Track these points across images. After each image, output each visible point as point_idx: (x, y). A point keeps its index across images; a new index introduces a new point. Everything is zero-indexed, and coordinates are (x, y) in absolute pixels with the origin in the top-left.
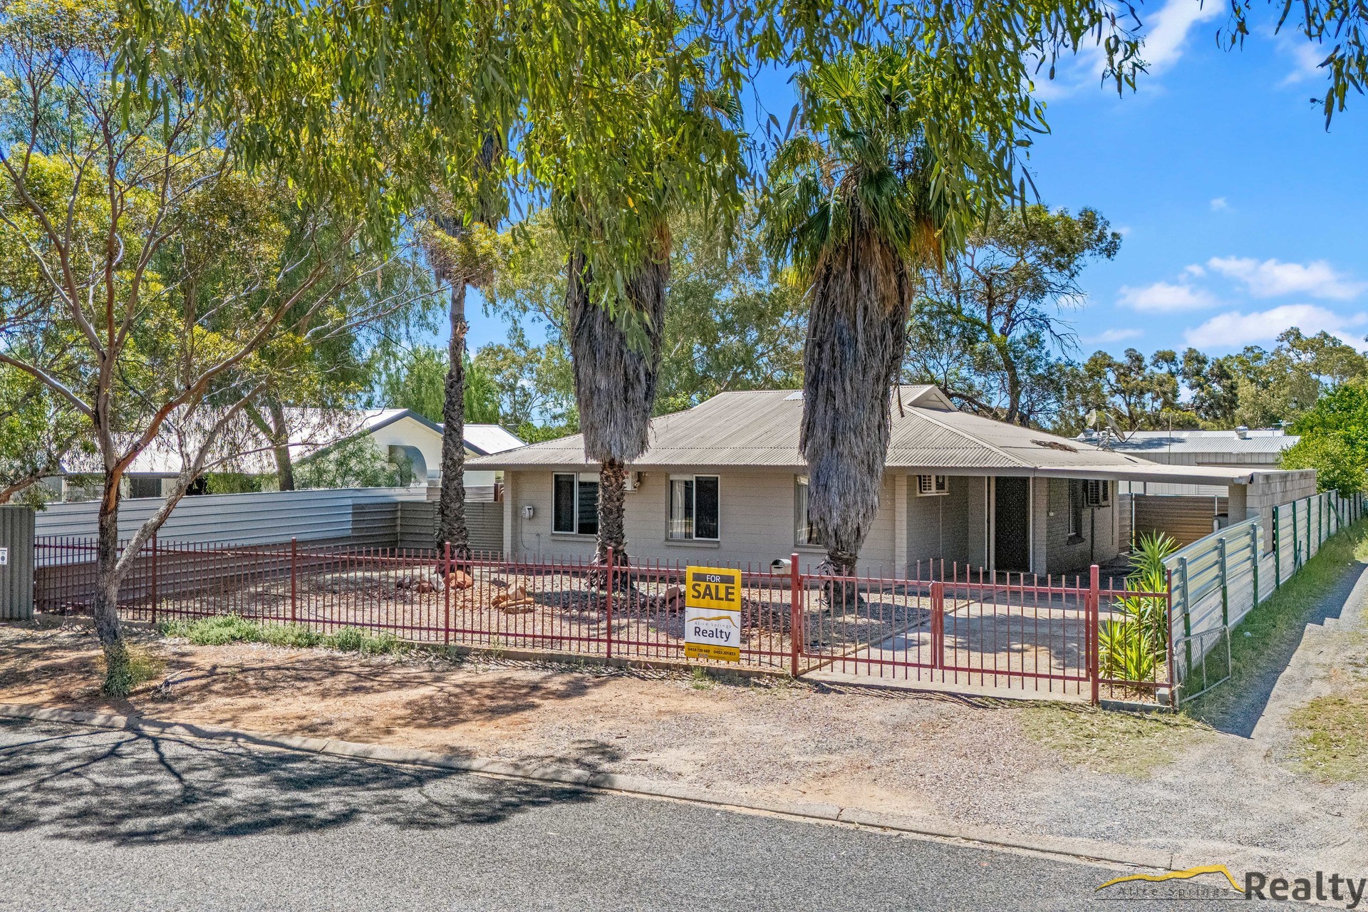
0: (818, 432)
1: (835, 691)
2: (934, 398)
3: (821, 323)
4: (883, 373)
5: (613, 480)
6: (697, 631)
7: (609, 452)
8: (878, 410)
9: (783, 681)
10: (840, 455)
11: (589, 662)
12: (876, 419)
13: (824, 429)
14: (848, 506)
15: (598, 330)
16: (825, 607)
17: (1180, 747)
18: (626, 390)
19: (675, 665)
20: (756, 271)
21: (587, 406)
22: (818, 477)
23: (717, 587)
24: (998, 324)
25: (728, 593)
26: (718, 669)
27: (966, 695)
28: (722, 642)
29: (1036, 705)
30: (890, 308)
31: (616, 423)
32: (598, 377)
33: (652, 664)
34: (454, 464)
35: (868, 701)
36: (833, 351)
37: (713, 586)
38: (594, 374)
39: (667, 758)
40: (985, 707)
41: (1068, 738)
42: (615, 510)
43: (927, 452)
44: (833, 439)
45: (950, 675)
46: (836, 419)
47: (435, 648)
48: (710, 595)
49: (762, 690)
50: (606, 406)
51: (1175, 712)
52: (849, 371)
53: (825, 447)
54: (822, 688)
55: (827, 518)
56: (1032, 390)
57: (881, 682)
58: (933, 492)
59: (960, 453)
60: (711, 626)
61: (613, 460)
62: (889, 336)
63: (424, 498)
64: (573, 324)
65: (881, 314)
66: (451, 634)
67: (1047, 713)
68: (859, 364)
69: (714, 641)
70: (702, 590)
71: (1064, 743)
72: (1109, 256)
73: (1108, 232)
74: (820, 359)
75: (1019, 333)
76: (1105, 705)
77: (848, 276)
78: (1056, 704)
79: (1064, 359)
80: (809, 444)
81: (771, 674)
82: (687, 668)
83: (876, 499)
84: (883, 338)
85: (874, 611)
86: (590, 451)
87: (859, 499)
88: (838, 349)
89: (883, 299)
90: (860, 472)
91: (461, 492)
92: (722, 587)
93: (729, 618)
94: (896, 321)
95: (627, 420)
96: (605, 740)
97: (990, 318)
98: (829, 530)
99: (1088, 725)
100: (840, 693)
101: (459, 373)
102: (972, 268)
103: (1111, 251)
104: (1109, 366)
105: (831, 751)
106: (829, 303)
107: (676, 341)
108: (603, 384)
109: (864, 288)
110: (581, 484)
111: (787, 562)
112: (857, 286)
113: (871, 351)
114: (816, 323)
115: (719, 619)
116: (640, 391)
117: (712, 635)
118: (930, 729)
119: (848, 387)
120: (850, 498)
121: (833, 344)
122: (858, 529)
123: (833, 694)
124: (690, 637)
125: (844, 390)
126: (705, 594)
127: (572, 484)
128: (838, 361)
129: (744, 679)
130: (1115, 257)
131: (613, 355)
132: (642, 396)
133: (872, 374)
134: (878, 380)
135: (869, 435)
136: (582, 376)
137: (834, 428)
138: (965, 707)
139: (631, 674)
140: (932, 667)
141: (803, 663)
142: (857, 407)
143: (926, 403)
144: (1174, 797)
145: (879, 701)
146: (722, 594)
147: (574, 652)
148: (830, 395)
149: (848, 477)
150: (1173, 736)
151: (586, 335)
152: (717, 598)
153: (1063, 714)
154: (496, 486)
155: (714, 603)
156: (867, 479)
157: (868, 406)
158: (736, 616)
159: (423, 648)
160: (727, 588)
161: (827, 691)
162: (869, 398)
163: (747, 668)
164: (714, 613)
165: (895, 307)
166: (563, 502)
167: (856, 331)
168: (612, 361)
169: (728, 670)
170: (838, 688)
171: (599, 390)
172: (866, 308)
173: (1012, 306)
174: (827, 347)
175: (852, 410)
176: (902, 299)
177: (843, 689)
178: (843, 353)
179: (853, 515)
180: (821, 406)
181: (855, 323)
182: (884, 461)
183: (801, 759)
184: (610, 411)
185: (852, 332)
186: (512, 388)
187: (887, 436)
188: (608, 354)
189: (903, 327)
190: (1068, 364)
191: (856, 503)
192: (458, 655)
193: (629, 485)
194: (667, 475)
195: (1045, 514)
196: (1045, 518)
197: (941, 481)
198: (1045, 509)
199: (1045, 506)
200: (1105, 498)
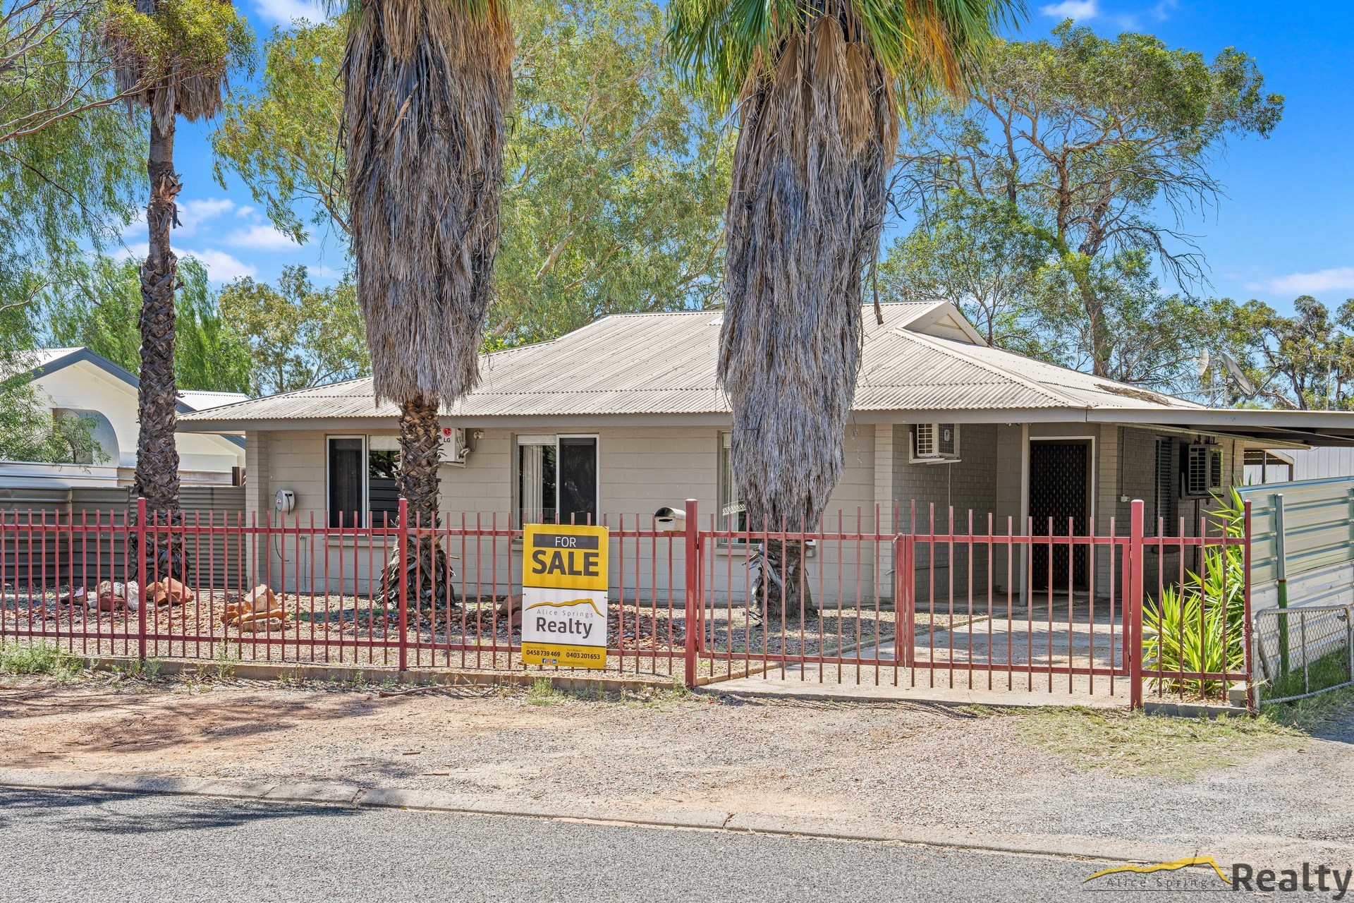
0: (747, 345)
1: (750, 703)
2: (947, 321)
3: (751, 165)
4: (850, 247)
5: (421, 431)
6: (541, 624)
7: (414, 385)
8: (841, 310)
9: (670, 693)
10: (781, 381)
11: (372, 678)
12: (838, 324)
13: (756, 339)
14: (792, 463)
15: (393, 180)
16: (753, 622)
17: (1249, 752)
18: (440, 281)
19: (506, 678)
20: (677, 141)
21: (376, 309)
22: (746, 416)
23: (571, 555)
24: (1076, 237)
25: (588, 564)
26: (572, 682)
27: (946, 704)
28: (578, 639)
29: (1048, 710)
30: (860, 146)
31: (424, 337)
32: (394, 258)
33: (470, 677)
34: (159, 412)
35: (796, 713)
36: (770, 212)
37: (565, 553)
38: (387, 254)
39: (480, 773)
40: (974, 716)
41: (1085, 742)
42: (424, 480)
43: (926, 390)
44: (770, 356)
45: (922, 675)
46: (773, 324)
47: (124, 664)
48: (561, 567)
49: (639, 704)
50: (407, 309)
51: (1254, 716)
52: (795, 246)
53: (757, 369)
54: (728, 699)
55: (761, 483)
56: (1129, 350)
57: (821, 691)
58: (934, 456)
59: (976, 391)
60: (560, 616)
61: (420, 398)
62: (859, 189)
63: (114, 485)
64: (353, 171)
65: (846, 154)
66: (150, 644)
67: (1059, 718)
68: (811, 235)
69: (567, 638)
70: (548, 559)
71: (1076, 746)
72: (1262, 130)
73: (1264, 92)
74: (751, 226)
75: (1109, 250)
76: (1150, 710)
77: (798, 91)
78: (1078, 709)
79: (1183, 296)
80: (733, 363)
81: (653, 685)
82: (526, 682)
83: (837, 453)
84: (850, 194)
85: (830, 625)
86: (383, 389)
87: (810, 451)
88: (776, 212)
89: (850, 130)
90: (812, 408)
91: (172, 459)
92: (579, 554)
93: (590, 602)
94: (870, 170)
95: (441, 329)
96: (387, 757)
97: (1063, 226)
98: (764, 500)
99: (1119, 730)
100: (757, 704)
101: (164, 260)
102: (1032, 139)
103: (1265, 123)
104: (1268, 324)
105: (729, 762)
106: (765, 135)
107: (545, 253)
108: (402, 272)
109: (820, 111)
110: (372, 453)
111: (680, 512)
112: (808, 107)
113: (830, 215)
114: (745, 168)
115: (574, 603)
116: (463, 284)
117: (563, 628)
118: (884, 740)
119: (793, 271)
120: (796, 451)
121: (770, 202)
122: (809, 499)
123: (746, 707)
124: (529, 632)
125: (788, 277)
126: (553, 566)
127: (359, 453)
128: (778, 229)
129: (613, 692)
130: (1271, 134)
131: (419, 225)
132: (467, 293)
133: (832, 250)
134: (841, 260)
135: (826, 350)
136: (368, 258)
137: (772, 337)
138: (942, 717)
139: (435, 692)
140: (897, 664)
141: (702, 667)
142: (807, 304)
143: (934, 328)
144: (1221, 797)
145: (815, 712)
146: (579, 565)
147: (348, 664)
148: (766, 284)
149: (793, 416)
150: (1242, 741)
151: (373, 191)
152: (572, 572)
153: (1085, 719)
154: (235, 470)
155: (567, 579)
156: (822, 420)
157: (824, 303)
158: (601, 599)
159: (103, 666)
160: (587, 556)
161: (739, 703)
162: (826, 289)
163: (616, 677)
164: (567, 596)
165: (870, 143)
166: (344, 480)
167: (806, 181)
168: (416, 236)
169: (588, 681)
170: (754, 700)
171: (396, 281)
172: (822, 145)
173: (1101, 210)
174: (761, 206)
175: (798, 308)
176: (881, 131)
177: (762, 701)
178: (785, 217)
179: (800, 475)
180: (751, 302)
181: (804, 169)
182: (850, 394)
183: (683, 770)
184: (415, 316)
185: (800, 183)
186: (280, 360)
187: (857, 354)
188: (410, 223)
189: (881, 178)
190: (1188, 304)
191: (804, 456)
192: (161, 673)
193: (449, 451)
194: (514, 437)
195: (1114, 498)
196: (1114, 505)
197: (947, 438)
198: (1115, 492)
199: (1115, 485)
200: (1216, 482)
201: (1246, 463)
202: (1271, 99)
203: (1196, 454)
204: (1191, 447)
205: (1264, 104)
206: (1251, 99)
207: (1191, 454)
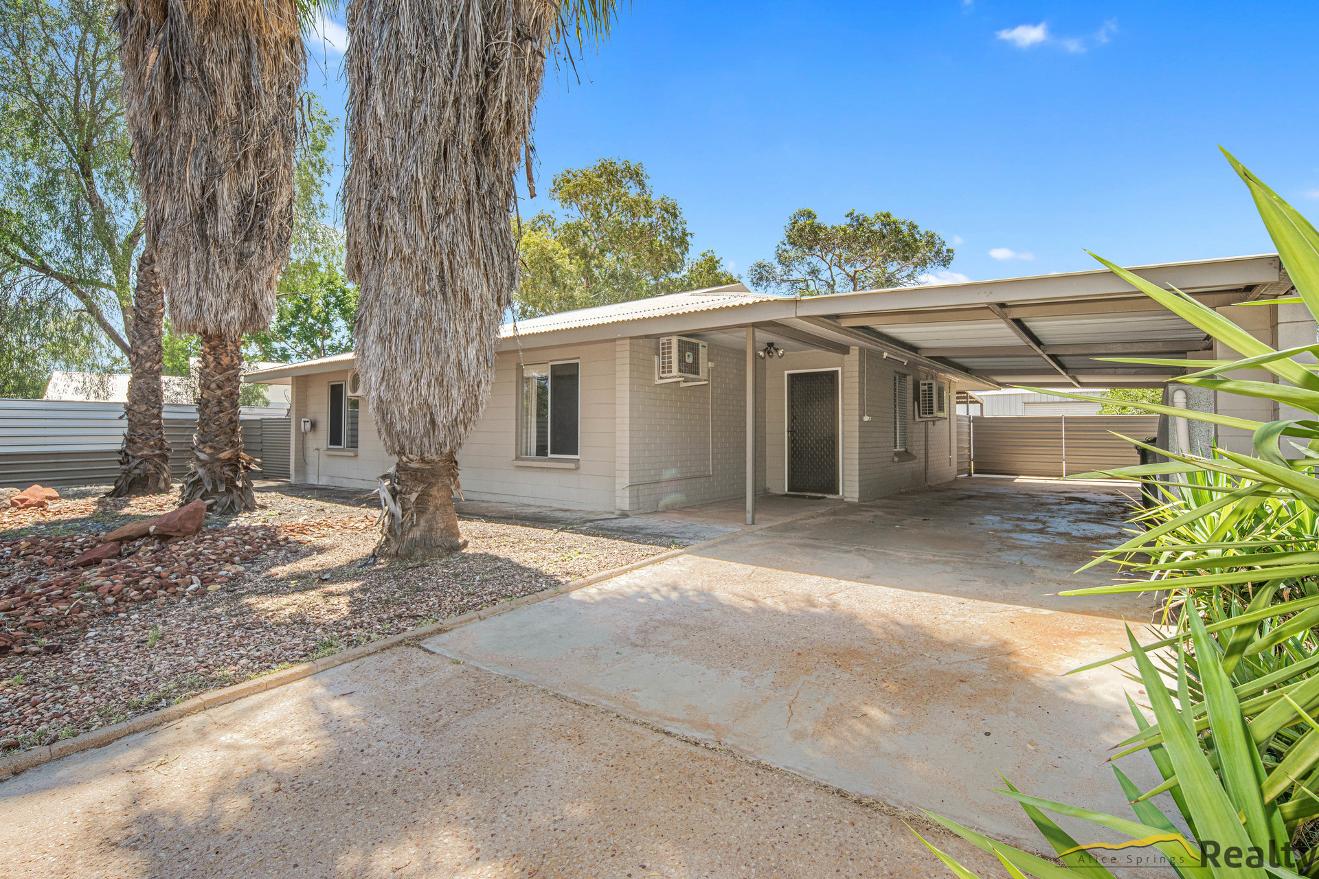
50: (174, 245)
58: (674, 376)
108: (167, 212)
131: (177, 167)
168: (175, 178)
171: (165, 222)
188: (169, 166)
195: (857, 418)
196: (857, 423)
197: (689, 360)
198: (857, 412)
199: (857, 407)
200: (941, 409)
201: (958, 403)
202: (948, 251)
203: (926, 388)
204: (921, 382)
205: (945, 254)
206: (938, 252)
207: (922, 388)
